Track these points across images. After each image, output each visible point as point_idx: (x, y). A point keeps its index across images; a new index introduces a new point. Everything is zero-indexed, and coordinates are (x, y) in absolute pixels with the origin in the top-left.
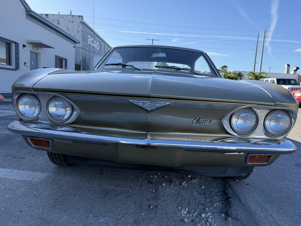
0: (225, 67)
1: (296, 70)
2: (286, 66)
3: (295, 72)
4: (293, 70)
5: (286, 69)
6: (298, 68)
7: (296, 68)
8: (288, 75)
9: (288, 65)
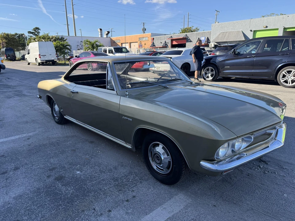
0: (38, 29)
1: (107, 34)
2: (99, 31)
3: (107, 36)
4: (105, 34)
5: (100, 33)
6: (109, 32)
7: (107, 33)
8: (102, 38)
9: (101, 30)
